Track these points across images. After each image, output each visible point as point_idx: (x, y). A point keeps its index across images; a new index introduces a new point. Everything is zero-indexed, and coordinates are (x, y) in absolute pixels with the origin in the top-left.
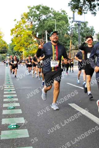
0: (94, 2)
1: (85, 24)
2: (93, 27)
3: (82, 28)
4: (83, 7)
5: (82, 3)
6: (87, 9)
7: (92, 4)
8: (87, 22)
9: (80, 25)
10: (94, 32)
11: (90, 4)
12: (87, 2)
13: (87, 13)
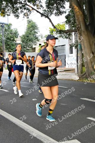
0: (16, 5)
1: (9, 26)
2: (17, 29)
3: (6, 29)
4: (6, 9)
5: (5, 5)
6: (9, 11)
7: (15, 6)
8: (11, 25)
9: (4, 27)
10: (18, 34)
11: (13, 6)
12: (9, 4)
13: (10, 15)
